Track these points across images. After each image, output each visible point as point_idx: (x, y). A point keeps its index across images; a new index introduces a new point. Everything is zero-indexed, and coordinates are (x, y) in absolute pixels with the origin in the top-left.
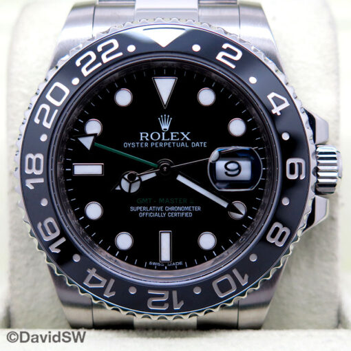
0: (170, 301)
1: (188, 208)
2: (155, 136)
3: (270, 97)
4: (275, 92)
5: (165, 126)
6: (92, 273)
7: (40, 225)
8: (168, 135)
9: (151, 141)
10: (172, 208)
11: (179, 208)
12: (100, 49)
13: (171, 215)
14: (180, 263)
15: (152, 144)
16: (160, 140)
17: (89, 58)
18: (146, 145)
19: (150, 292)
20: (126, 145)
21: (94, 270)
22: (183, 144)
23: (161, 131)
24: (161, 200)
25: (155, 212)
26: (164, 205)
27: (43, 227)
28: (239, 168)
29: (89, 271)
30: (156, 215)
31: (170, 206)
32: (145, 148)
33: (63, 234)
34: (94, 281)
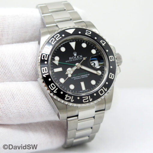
0: (89, 99)
1: (86, 75)
2: (73, 58)
3: (101, 41)
4: (102, 40)
5: (75, 55)
6: (67, 96)
7: (49, 86)
8: (76, 57)
9: (72, 59)
10: (82, 76)
11: (84, 75)
12: (55, 37)
13: (82, 78)
14: (88, 90)
15: (73, 60)
16: (75, 59)
17: (53, 40)
18: (72, 60)
19: (83, 97)
20: (66, 61)
21: (67, 95)
22: (81, 59)
23: (74, 56)
24: (79, 74)
25: (78, 78)
26: (80, 75)
27: (51, 87)
28: (95, 64)
29: (66, 95)
30: (79, 78)
31: (81, 75)
32: (71, 62)
33: (57, 87)
34: (68, 98)
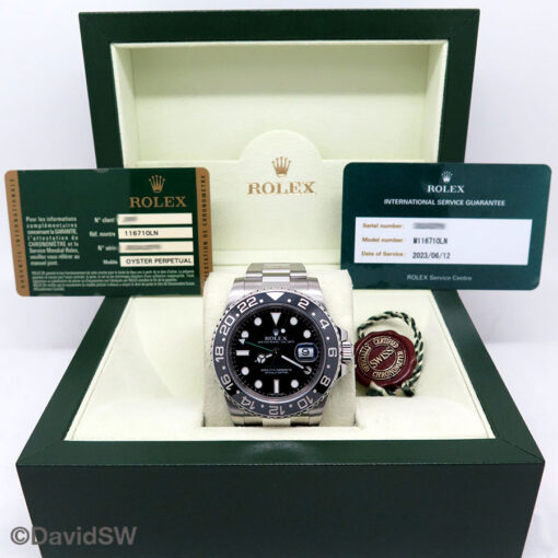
0: (279, 411)
1: (286, 370)
2: (272, 338)
3: (321, 321)
4: (323, 319)
5: (276, 334)
6: (245, 398)
8: (277, 338)
9: (270, 341)
10: (279, 370)
11: (283, 368)
12: (248, 301)
13: (279, 373)
14: (283, 394)
16: (274, 340)
17: (243, 305)
18: (268, 342)
19: (270, 407)
20: (259, 342)
22: (284, 342)
23: (274, 336)
24: (274, 366)
25: (272, 371)
26: (276, 369)
27: (223, 379)
28: (308, 352)
29: (243, 398)
33: (232, 381)
34: (245, 402)
